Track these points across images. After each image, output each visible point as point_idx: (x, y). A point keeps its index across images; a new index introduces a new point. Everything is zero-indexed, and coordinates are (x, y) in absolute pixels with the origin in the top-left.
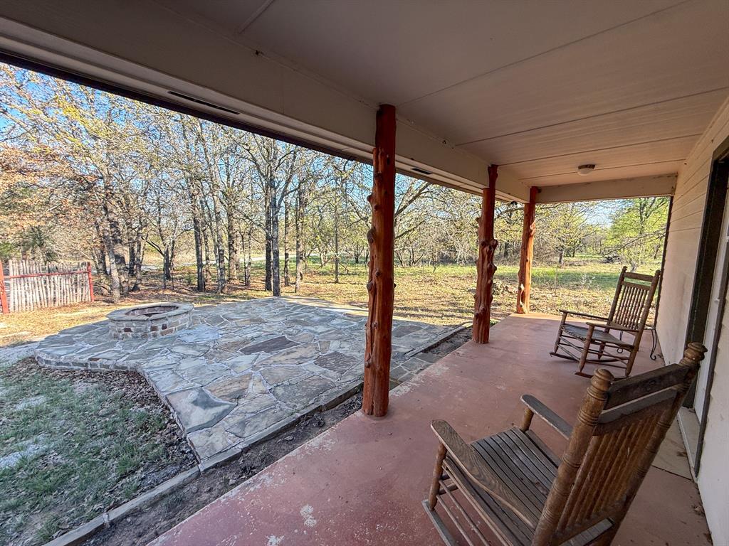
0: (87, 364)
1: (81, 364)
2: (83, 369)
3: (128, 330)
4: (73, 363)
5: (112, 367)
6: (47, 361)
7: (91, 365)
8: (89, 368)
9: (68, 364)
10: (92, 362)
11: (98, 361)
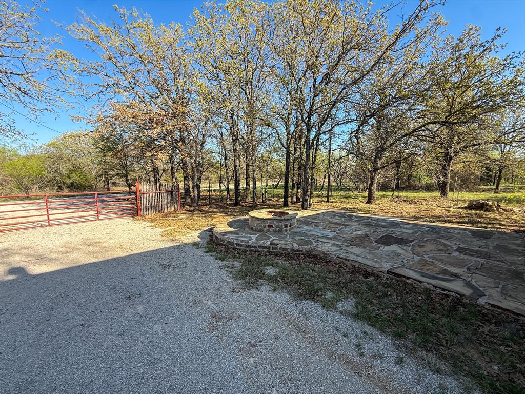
0: (269, 247)
1: (265, 248)
2: (266, 250)
3: (270, 226)
4: (259, 246)
5: (289, 250)
6: (239, 244)
7: (272, 248)
8: (271, 250)
9: (255, 247)
10: (273, 246)
11: (278, 246)
